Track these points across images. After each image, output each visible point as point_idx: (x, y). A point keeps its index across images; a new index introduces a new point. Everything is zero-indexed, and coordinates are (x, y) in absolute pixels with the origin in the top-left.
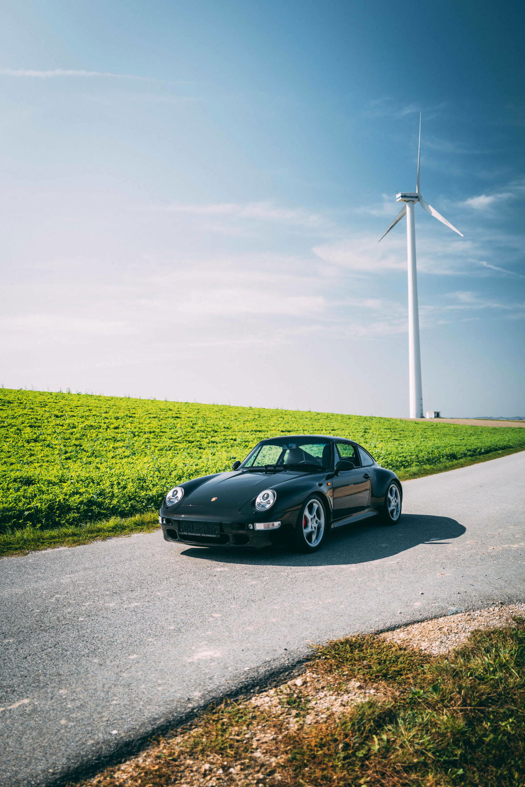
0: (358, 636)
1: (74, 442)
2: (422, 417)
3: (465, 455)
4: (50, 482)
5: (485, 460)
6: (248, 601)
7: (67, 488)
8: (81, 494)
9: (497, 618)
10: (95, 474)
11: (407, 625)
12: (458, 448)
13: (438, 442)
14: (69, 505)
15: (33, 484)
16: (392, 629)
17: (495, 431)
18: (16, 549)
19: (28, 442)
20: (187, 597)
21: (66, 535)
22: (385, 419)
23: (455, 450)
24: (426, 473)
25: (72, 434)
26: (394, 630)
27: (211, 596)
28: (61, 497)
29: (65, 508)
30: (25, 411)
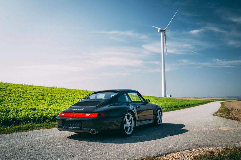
0: (147, 158)
1: (55, 100)
2: (166, 97)
3: (180, 106)
4: (42, 110)
5: (187, 108)
6: (103, 146)
7: (47, 112)
8: (52, 114)
9: (203, 152)
10: (58, 108)
11: (166, 154)
12: (178, 105)
13: (171, 103)
14: (47, 117)
15: (36, 110)
16: (161, 155)
17: (189, 101)
18: (23, 130)
19: (40, 100)
20: (80, 144)
21: (43, 126)
22: (155, 97)
23: (177, 105)
24: (168, 111)
25: (54, 98)
26: (161, 156)
27: (89, 144)
28: (45, 114)
29: (45, 118)
30: (40, 91)
